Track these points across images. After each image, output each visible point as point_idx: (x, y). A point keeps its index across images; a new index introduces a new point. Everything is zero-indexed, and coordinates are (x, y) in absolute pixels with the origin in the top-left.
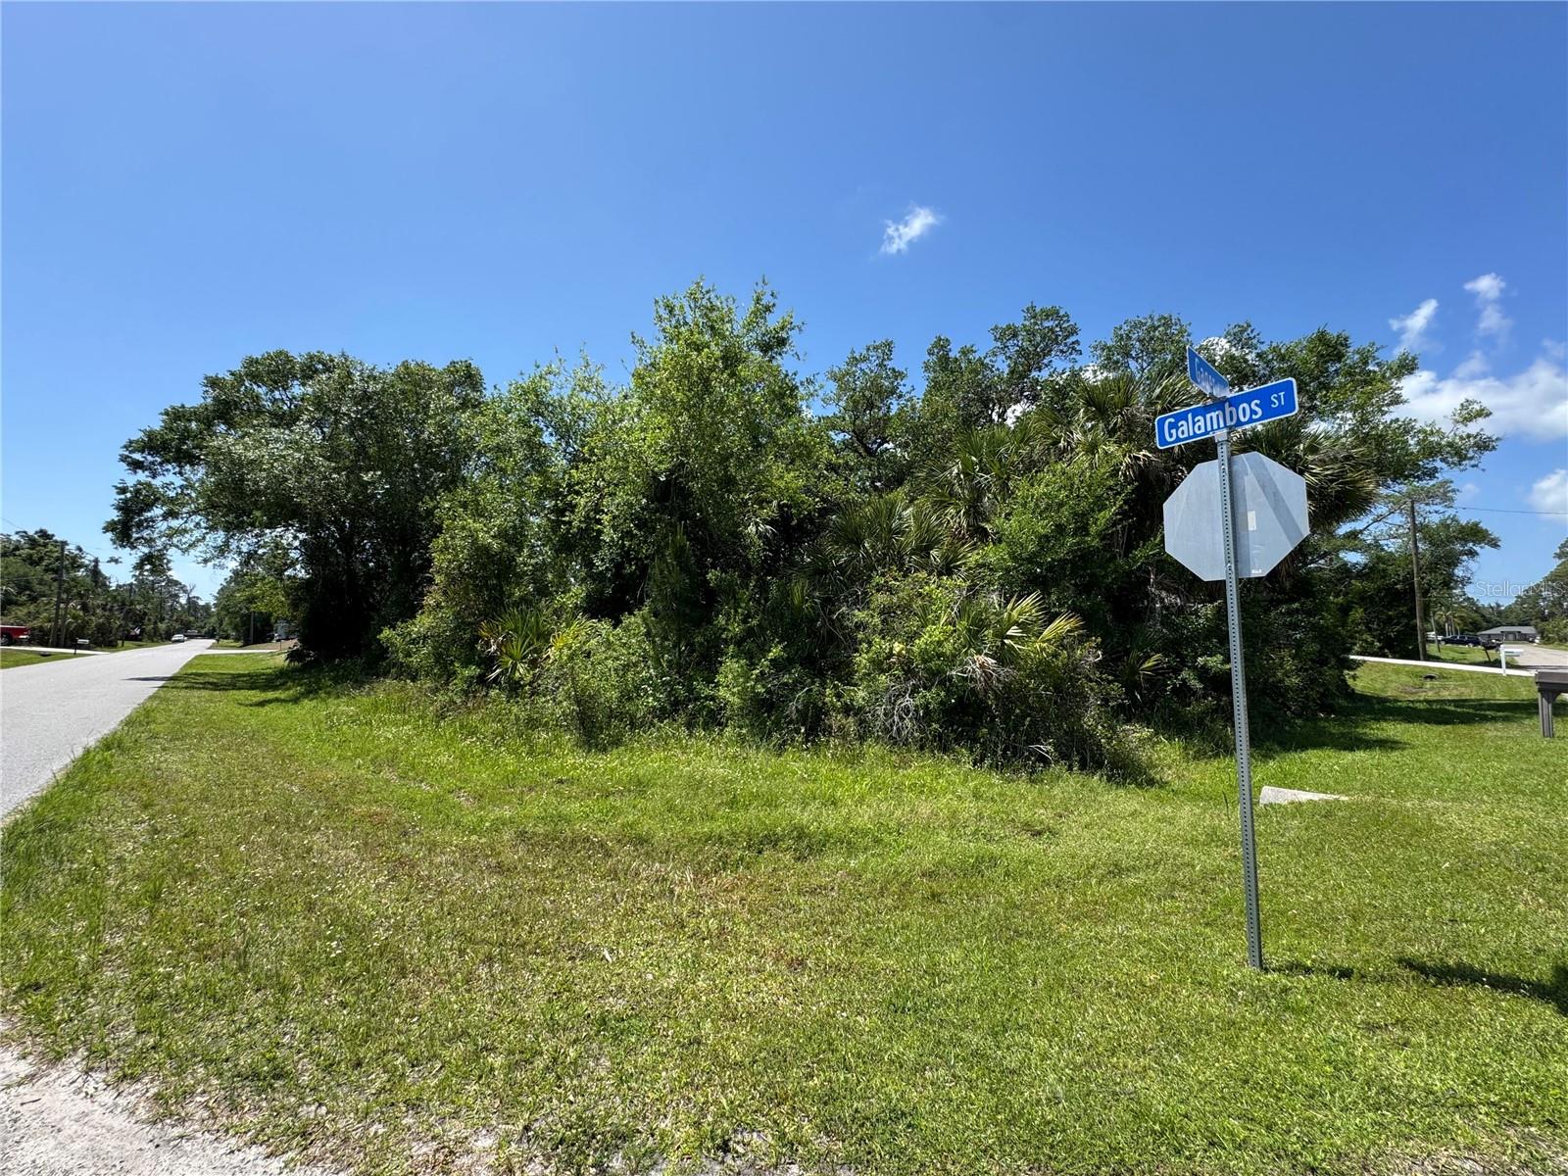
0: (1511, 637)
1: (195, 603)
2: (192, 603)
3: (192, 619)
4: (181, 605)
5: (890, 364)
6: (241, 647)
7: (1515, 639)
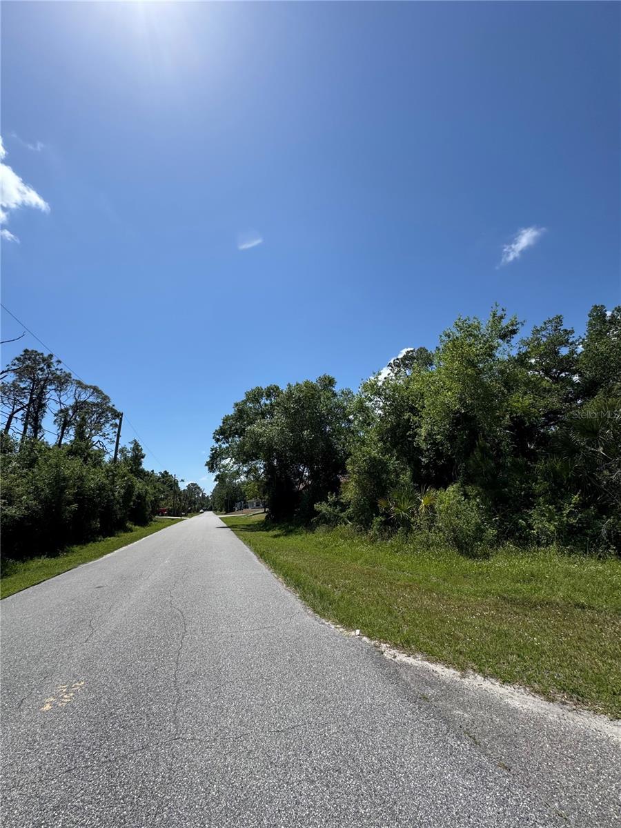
2: (203, 496)
4: (200, 497)
5: (562, 328)
6: (225, 514)
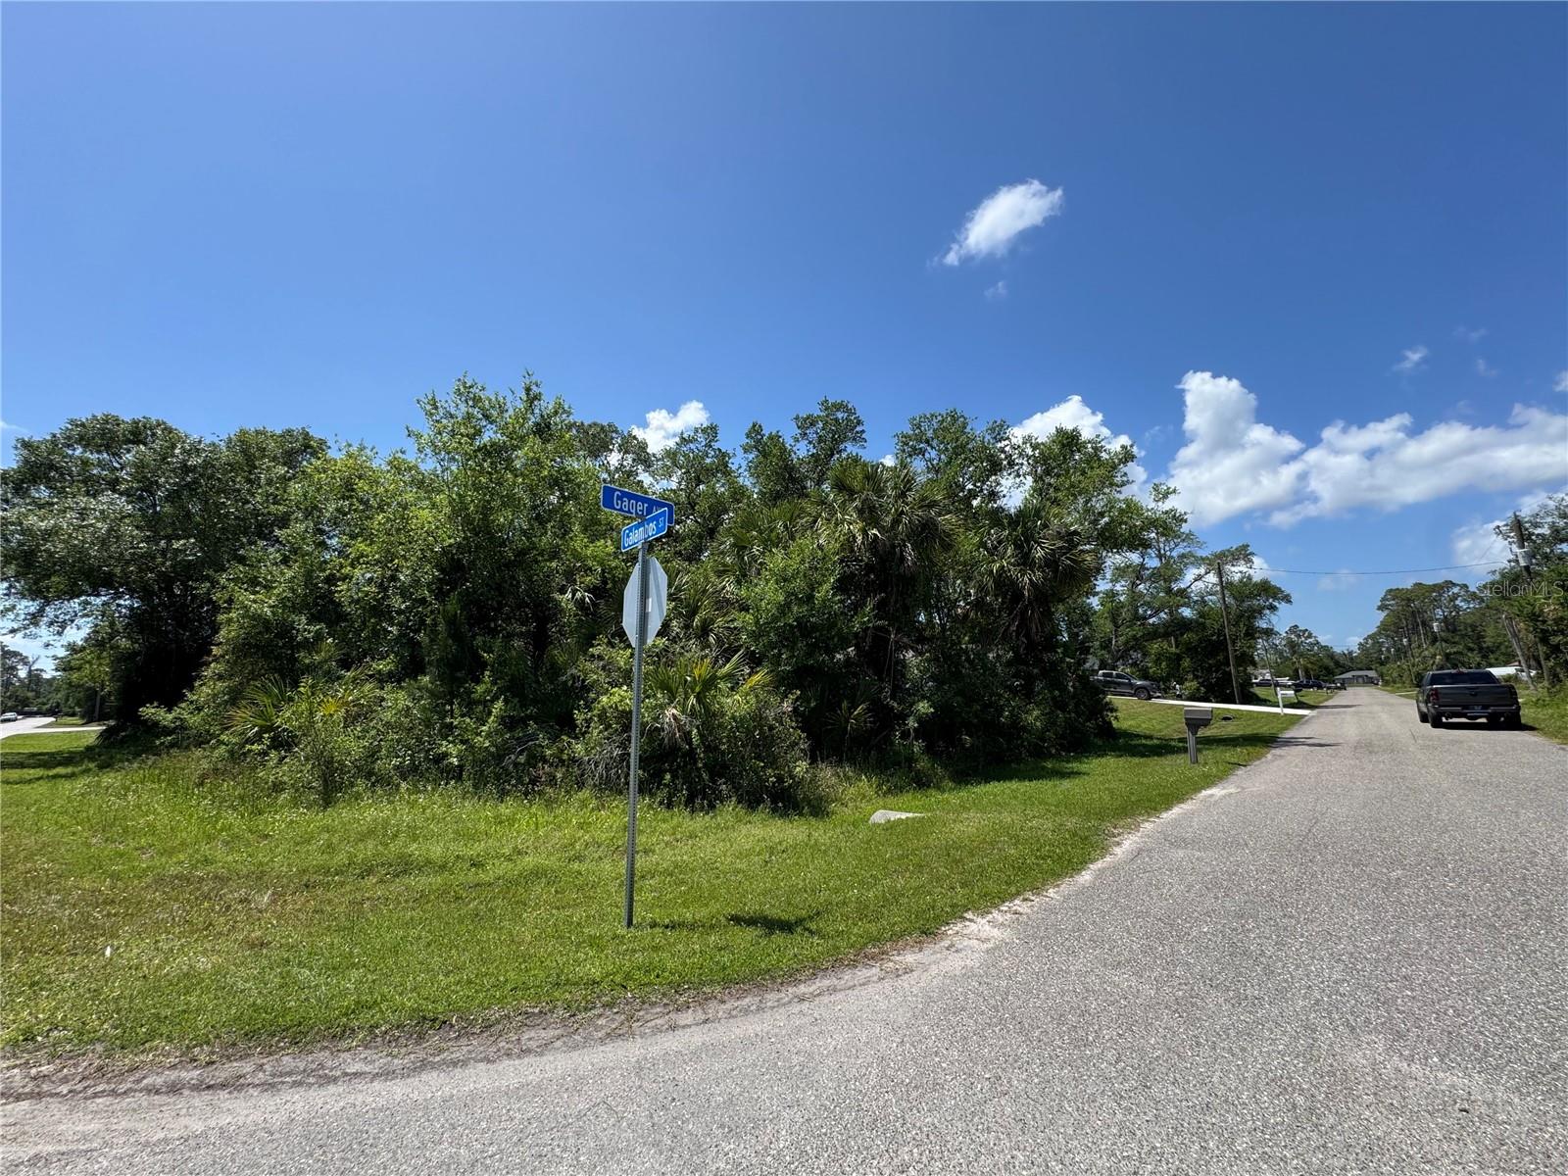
0: (1360, 680)
1: (38, 676)
2: (35, 678)
3: (30, 694)
4: (20, 680)
5: (716, 445)
7: (1364, 682)
